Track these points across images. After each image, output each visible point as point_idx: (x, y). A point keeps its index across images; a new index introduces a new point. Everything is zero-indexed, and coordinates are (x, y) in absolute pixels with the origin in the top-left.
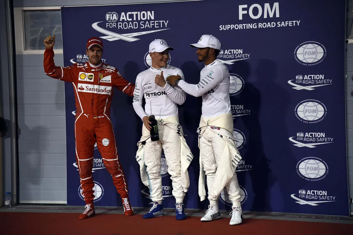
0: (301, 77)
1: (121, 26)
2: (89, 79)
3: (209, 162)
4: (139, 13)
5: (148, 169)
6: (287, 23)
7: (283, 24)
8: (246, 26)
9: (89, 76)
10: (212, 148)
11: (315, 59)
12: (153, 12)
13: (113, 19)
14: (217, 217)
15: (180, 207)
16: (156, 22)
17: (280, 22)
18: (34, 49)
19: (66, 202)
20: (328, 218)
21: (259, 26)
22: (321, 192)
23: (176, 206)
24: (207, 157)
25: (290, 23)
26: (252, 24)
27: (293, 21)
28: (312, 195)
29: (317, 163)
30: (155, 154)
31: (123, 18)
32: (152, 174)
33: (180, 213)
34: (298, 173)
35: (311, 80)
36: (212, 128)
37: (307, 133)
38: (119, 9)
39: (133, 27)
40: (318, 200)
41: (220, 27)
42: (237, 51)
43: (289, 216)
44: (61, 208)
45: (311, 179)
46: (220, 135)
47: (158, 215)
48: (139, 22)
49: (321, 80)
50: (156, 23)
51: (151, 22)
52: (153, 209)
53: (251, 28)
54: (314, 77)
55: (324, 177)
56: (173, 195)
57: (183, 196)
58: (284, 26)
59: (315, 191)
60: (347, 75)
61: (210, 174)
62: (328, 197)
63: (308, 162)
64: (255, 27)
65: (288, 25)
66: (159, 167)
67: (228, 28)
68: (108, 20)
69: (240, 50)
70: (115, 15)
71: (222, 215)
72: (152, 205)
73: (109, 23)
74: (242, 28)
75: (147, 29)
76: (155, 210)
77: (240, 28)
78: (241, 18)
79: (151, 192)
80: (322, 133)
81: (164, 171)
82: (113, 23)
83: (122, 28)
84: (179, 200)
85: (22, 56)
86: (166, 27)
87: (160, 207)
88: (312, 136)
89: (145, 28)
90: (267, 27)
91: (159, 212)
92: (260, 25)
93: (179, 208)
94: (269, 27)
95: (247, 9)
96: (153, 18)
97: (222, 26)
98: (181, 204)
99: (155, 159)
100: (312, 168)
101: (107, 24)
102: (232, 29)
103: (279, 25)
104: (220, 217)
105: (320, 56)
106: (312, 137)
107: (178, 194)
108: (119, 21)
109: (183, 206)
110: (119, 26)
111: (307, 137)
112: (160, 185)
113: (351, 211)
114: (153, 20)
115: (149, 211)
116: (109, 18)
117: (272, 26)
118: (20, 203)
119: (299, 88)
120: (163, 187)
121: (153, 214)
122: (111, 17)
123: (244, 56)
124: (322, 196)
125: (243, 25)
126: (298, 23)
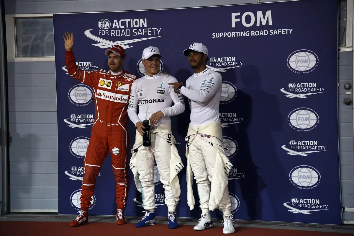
0: (294, 85)
1: (114, 34)
2: (107, 86)
3: (200, 170)
4: (132, 20)
5: (140, 177)
6: (280, 31)
7: (275, 32)
8: (238, 34)
9: (108, 83)
10: (203, 156)
11: (308, 67)
12: (146, 19)
13: (106, 26)
14: (210, 226)
15: (172, 215)
16: (148, 29)
17: (272, 30)
18: (26, 56)
19: (57, 211)
20: (321, 227)
21: (252, 34)
22: (313, 201)
23: (169, 214)
24: (198, 165)
25: (282, 31)
26: (244, 32)
27: (285, 29)
28: (305, 204)
29: (310, 172)
30: (147, 162)
31: (116, 26)
32: (144, 182)
33: (172, 222)
34: (291, 181)
35: (304, 88)
36: (202, 136)
37: (299, 141)
38: (111, 16)
39: (126, 35)
40: (311, 209)
41: (213, 35)
42: (230, 59)
43: (282, 225)
44: (53, 216)
45: (303, 187)
46: (210, 143)
47: (151, 224)
48: (132, 29)
49: (313, 88)
50: (149, 31)
51: (144, 29)
52: (145, 217)
53: (244, 35)
54: (306, 85)
55: (317, 185)
56: (166, 203)
57: (176, 204)
58: (277, 34)
59: (308, 200)
60: (339, 84)
61: (202, 182)
62: (321, 206)
63: (300, 170)
64: (248, 35)
65: (280, 33)
66: (152, 175)
67: (221, 35)
68: (101, 28)
69: (232, 58)
70: (107, 23)
71: (214, 223)
72: (144, 214)
73: (102, 30)
74: (235, 36)
75: (140, 37)
76: (147, 219)
77: (233, 36)
78: (233, 26)
79: (144, 200)
80: (314, 142)
81: (157, 179)
82: (106, 31)
83: (115, 36)
84: (171, 209)
85: (13, 63)
86: (159, 34)
87: (152, 216)
88: (305, 144)
89: (138, 35)
90: (260, 35)
91: (151, 220)
92: (253, 32)
93: (172, 217)
94: (262, 35)
95: (240, 17)
96: (145, 25)
97: (215, 33)
98: (173, 212)
99: (147, 167)
100: (305, 176)
101: (99, 31)
102: (224, 37)
103: (271, 33)
104: (212, 226)
105: (312, 64)
106: (305, 146)
107: (171, 202)
108: (111, 28)
109: (175, 214)
110: (111, 34)
111: (300, 145)
112: (152, 193)
113: (343, 220)
114: (145, 28)
115: (141, 220)
116: (101, 26)
117: (265, 34)
118: (11, 212)
119: (291, 96)
120: (156, 196)
121: (145, 222)
122: (104, 24)
123: (236, 64)
124: (314, 204)
125: (236, 32)
126: (291, 31)
